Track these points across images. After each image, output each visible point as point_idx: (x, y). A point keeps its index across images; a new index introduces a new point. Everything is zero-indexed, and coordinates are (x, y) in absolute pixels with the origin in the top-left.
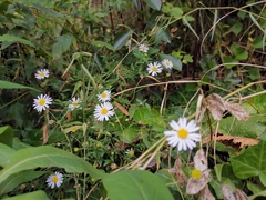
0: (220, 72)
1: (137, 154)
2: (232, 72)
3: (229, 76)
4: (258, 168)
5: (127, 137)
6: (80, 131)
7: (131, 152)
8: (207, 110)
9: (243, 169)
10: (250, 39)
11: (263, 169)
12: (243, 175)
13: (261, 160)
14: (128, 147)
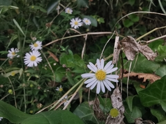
0: (122, 30)
1: (65, 90)
2: (129, 30)
3: (128, 32)
4: (159, 98)
5: (57, 78)
6: (17, 75)
7: (60, 89)
8: (121, 52)
9: (148, 99)
10: (140, 8)
11: (163, 98)
12: (147, 104)
13: (162, 91)
14: (58, 85)
